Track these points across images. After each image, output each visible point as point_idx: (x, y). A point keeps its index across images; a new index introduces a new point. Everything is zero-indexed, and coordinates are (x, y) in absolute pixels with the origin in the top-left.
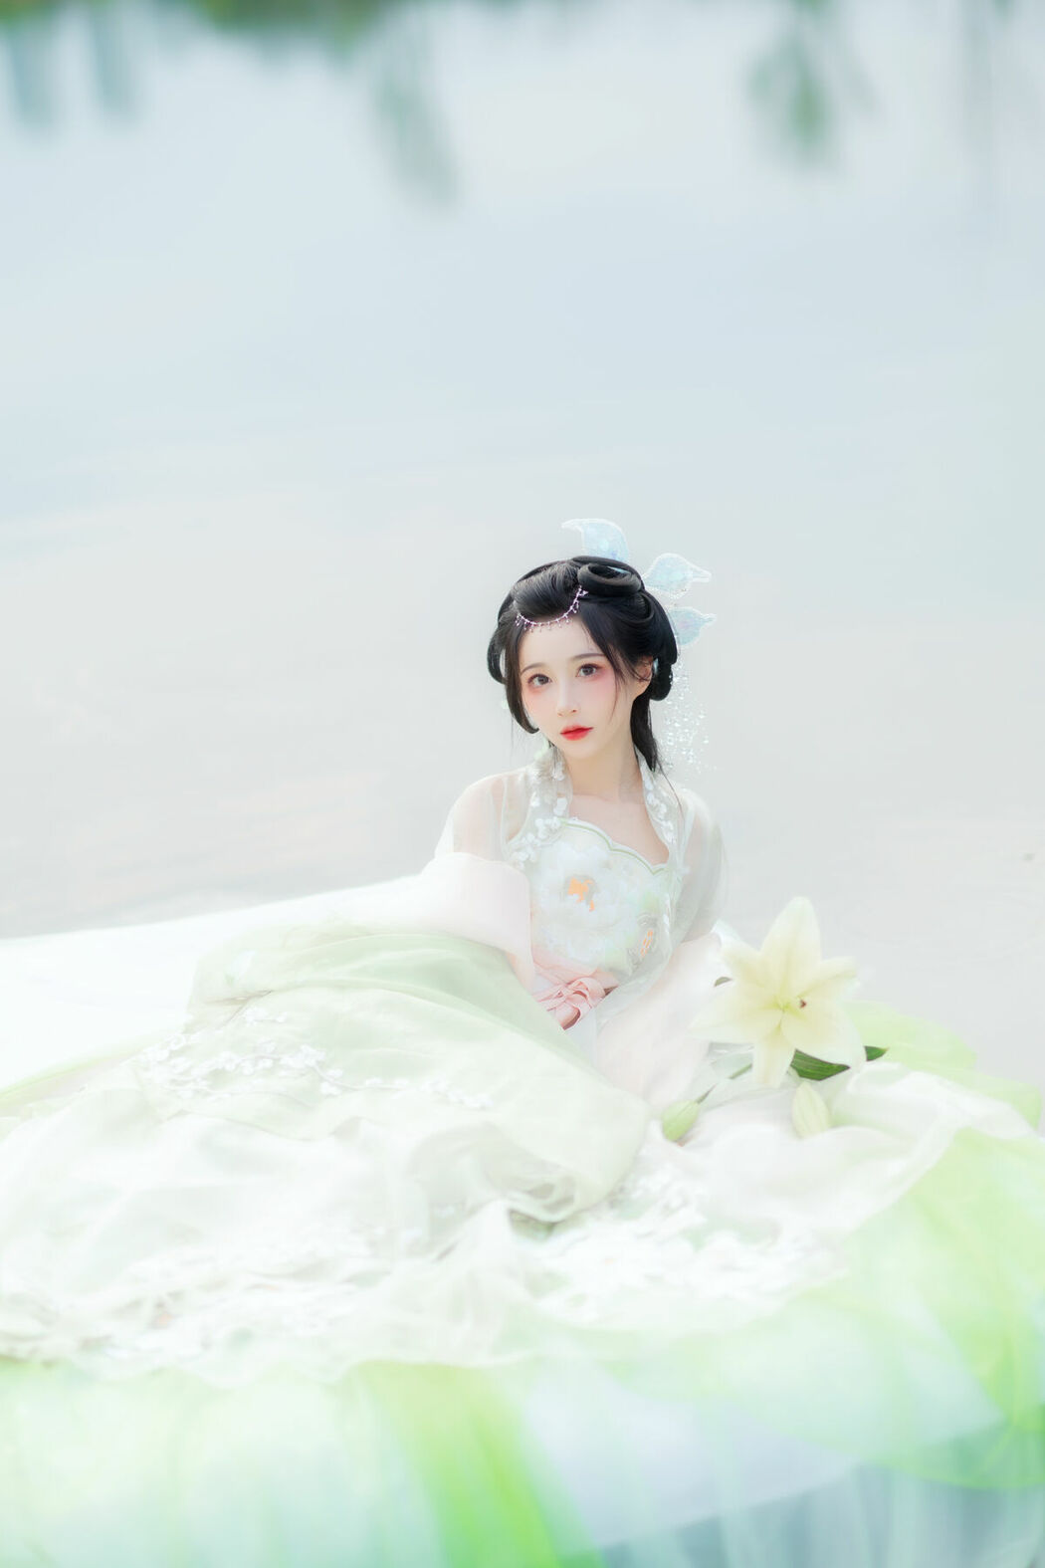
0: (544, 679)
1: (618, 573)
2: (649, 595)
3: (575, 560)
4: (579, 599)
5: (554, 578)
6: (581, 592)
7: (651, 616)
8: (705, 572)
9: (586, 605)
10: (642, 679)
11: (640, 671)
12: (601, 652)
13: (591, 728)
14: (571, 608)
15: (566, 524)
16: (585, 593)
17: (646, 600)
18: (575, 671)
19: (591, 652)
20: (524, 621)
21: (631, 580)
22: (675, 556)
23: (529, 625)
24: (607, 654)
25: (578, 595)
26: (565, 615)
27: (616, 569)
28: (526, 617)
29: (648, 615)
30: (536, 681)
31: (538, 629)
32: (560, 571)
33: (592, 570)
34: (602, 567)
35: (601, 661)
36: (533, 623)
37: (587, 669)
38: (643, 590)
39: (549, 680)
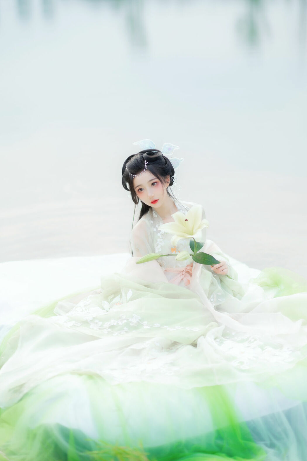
0: (141, 189)
2: (165, 157)
3: (140, 153)
4: (146, 165)
6: (146, 163)
7: (167, 164)
8: (178, 147)
9: (149, 166)
10: (167, 183)
11: (166, 180)
12: (156, 178)
13: (159, 199)
14: (145, 168)
16: (147, 162)
17: (164, 159)
18: (150, 185)
20: (132, 176)
21: (159, 154)
22: (168, 143)
23: (134, 176)
24: (158, 178)
25: (146, 164)
26: (144, 170)
27: (155, 152)
29: (166, 163)
30: (139, 190)
31: (137, 177)
33: (148, 154)
34: (151, 152)
35: (157, 180)
36: (136, 175)
37: (153, 184)
38: (163, 156)
39: (143, 189)
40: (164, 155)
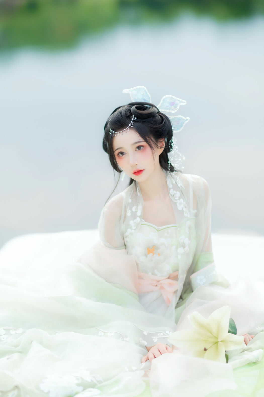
0: (122, 153)
1: (147, 107)
2: (162, 114)
3: (130, 104)
4: (133, 121)
5: (121, 113)
6: (134, 118)
7: (164, 123)
9: (136, 123)
10: (161, 148)
11: (160, 145)
12: (144, 141)
13: (144, 170)
14: (130, 125)
15: (125, 91)
16: (135, 118)
17: (161, 116)
18: (135, 149)
19: (140, 141)
20: (113, 132)
21: (153, 110)
23: (115, 133)
24: (146, 141)
25: (133, 119)
26: (128, 128)
28: (113, 130)
29: (162, 122)
30: (120, 154)
31: (118, 134)
32: (123, 110)
33: (137, 108)
34: (141, 106)
35: (144, 143)
36: (116, 132)
37: (139, 148)
38: (159, 112)
39: (125, 153)
40: (161, 111)
